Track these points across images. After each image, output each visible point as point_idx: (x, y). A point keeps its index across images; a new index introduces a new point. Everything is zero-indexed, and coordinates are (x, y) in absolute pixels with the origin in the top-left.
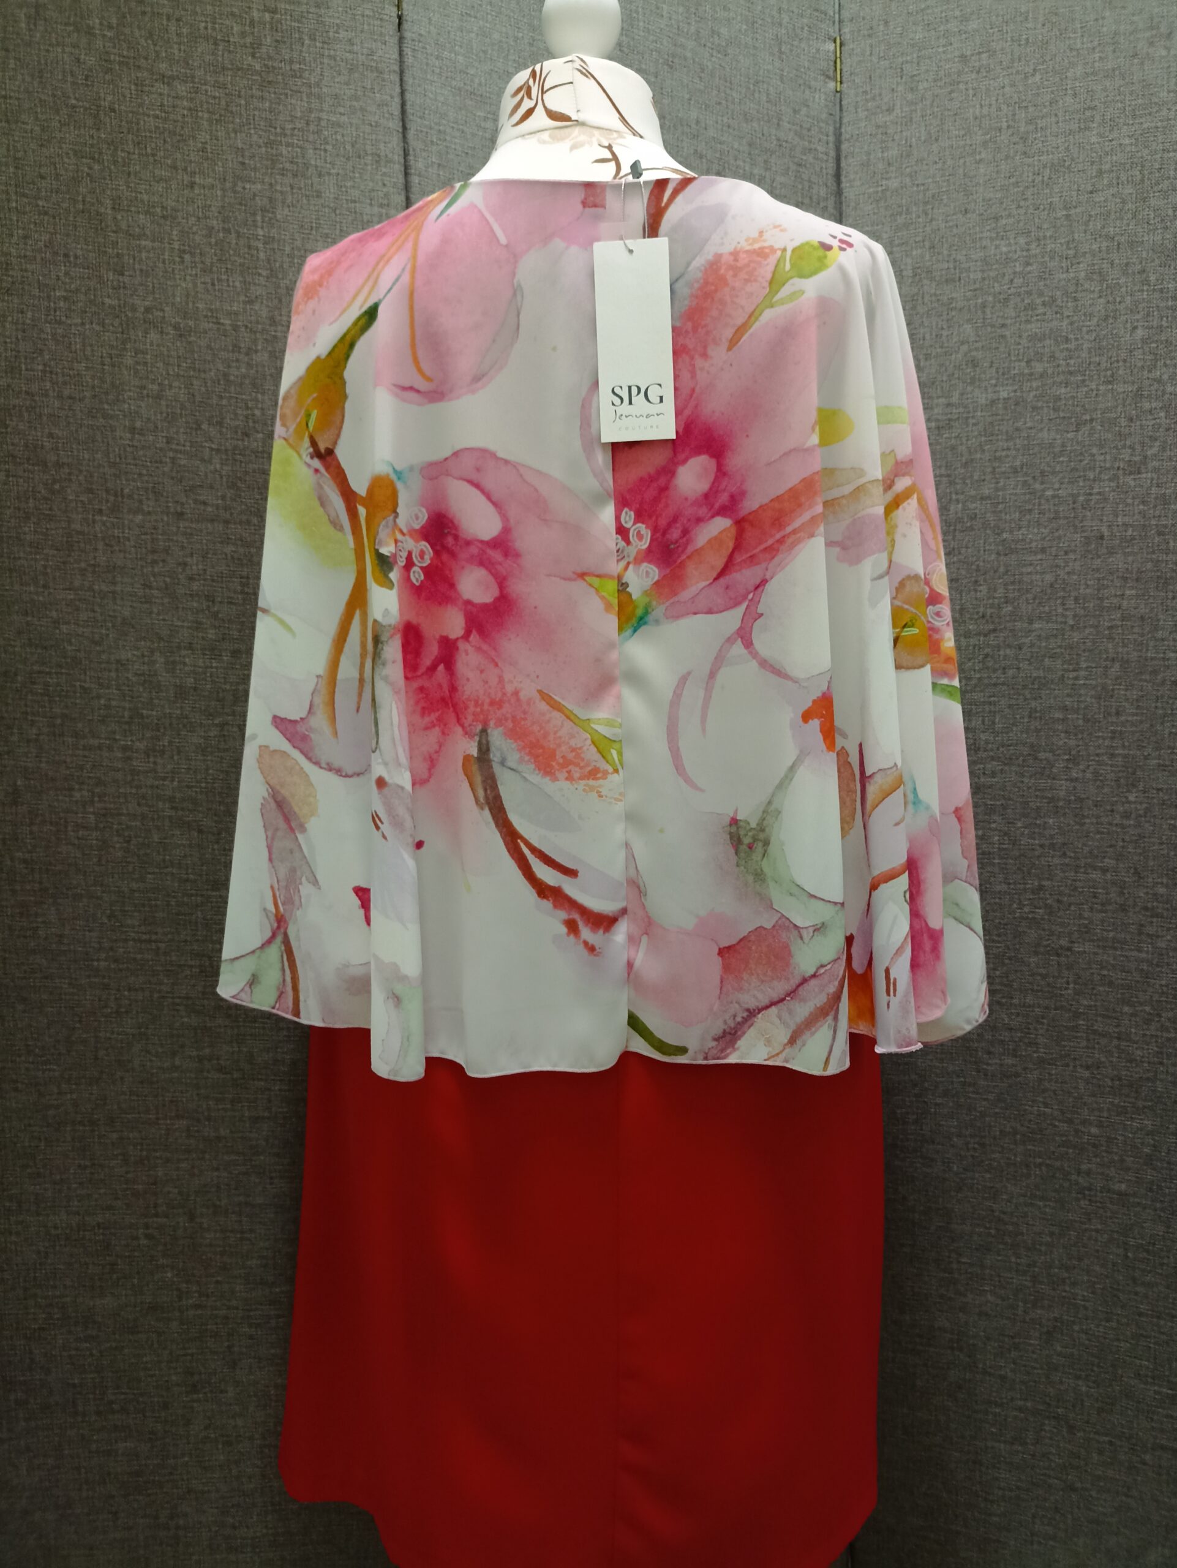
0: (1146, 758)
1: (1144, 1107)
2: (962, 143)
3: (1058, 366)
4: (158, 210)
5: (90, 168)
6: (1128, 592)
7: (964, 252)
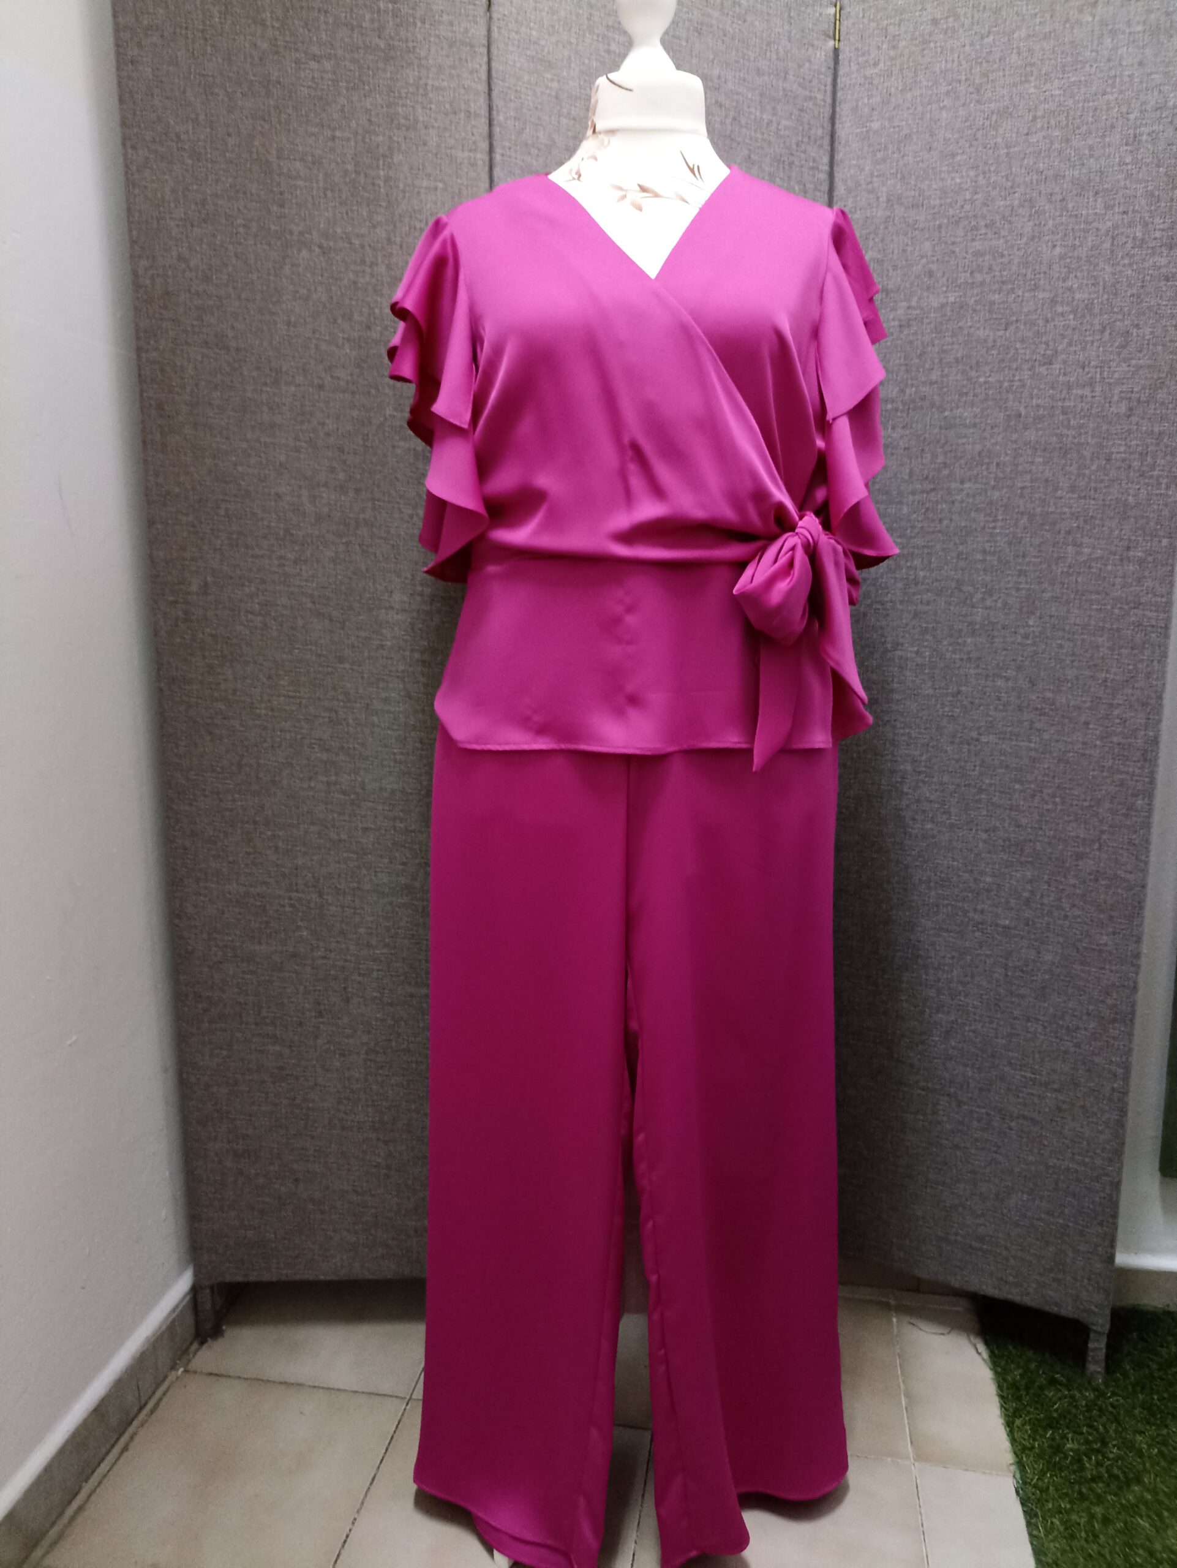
1: (1027, 862)
2: (930, 92)
3: (994, 276)
4: (310, 158)
5: (262, 127)
6: (1037, 460)
7: (927, 183)
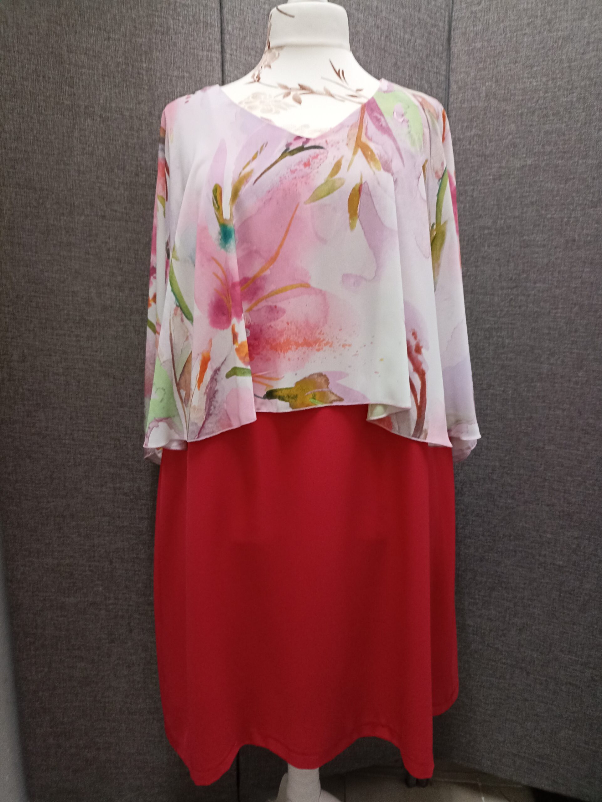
0: (588, 355)
1: (574, 526)
2: (516, 23)
3: (559, 148)
6: (586, 270)
7: (513, 85)
